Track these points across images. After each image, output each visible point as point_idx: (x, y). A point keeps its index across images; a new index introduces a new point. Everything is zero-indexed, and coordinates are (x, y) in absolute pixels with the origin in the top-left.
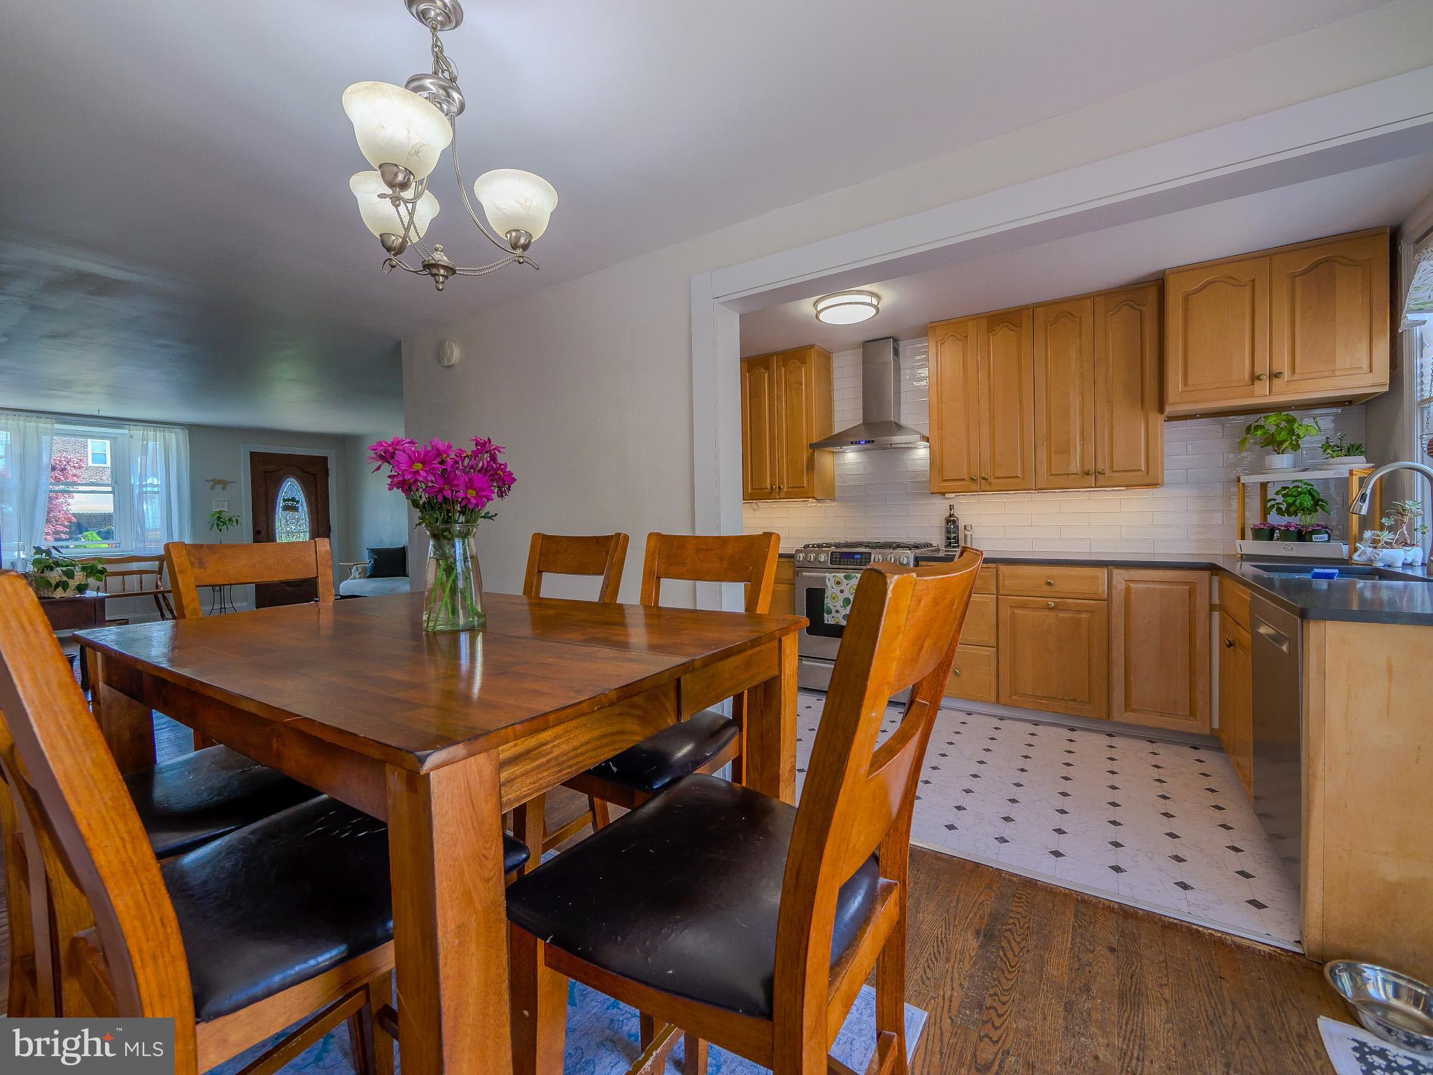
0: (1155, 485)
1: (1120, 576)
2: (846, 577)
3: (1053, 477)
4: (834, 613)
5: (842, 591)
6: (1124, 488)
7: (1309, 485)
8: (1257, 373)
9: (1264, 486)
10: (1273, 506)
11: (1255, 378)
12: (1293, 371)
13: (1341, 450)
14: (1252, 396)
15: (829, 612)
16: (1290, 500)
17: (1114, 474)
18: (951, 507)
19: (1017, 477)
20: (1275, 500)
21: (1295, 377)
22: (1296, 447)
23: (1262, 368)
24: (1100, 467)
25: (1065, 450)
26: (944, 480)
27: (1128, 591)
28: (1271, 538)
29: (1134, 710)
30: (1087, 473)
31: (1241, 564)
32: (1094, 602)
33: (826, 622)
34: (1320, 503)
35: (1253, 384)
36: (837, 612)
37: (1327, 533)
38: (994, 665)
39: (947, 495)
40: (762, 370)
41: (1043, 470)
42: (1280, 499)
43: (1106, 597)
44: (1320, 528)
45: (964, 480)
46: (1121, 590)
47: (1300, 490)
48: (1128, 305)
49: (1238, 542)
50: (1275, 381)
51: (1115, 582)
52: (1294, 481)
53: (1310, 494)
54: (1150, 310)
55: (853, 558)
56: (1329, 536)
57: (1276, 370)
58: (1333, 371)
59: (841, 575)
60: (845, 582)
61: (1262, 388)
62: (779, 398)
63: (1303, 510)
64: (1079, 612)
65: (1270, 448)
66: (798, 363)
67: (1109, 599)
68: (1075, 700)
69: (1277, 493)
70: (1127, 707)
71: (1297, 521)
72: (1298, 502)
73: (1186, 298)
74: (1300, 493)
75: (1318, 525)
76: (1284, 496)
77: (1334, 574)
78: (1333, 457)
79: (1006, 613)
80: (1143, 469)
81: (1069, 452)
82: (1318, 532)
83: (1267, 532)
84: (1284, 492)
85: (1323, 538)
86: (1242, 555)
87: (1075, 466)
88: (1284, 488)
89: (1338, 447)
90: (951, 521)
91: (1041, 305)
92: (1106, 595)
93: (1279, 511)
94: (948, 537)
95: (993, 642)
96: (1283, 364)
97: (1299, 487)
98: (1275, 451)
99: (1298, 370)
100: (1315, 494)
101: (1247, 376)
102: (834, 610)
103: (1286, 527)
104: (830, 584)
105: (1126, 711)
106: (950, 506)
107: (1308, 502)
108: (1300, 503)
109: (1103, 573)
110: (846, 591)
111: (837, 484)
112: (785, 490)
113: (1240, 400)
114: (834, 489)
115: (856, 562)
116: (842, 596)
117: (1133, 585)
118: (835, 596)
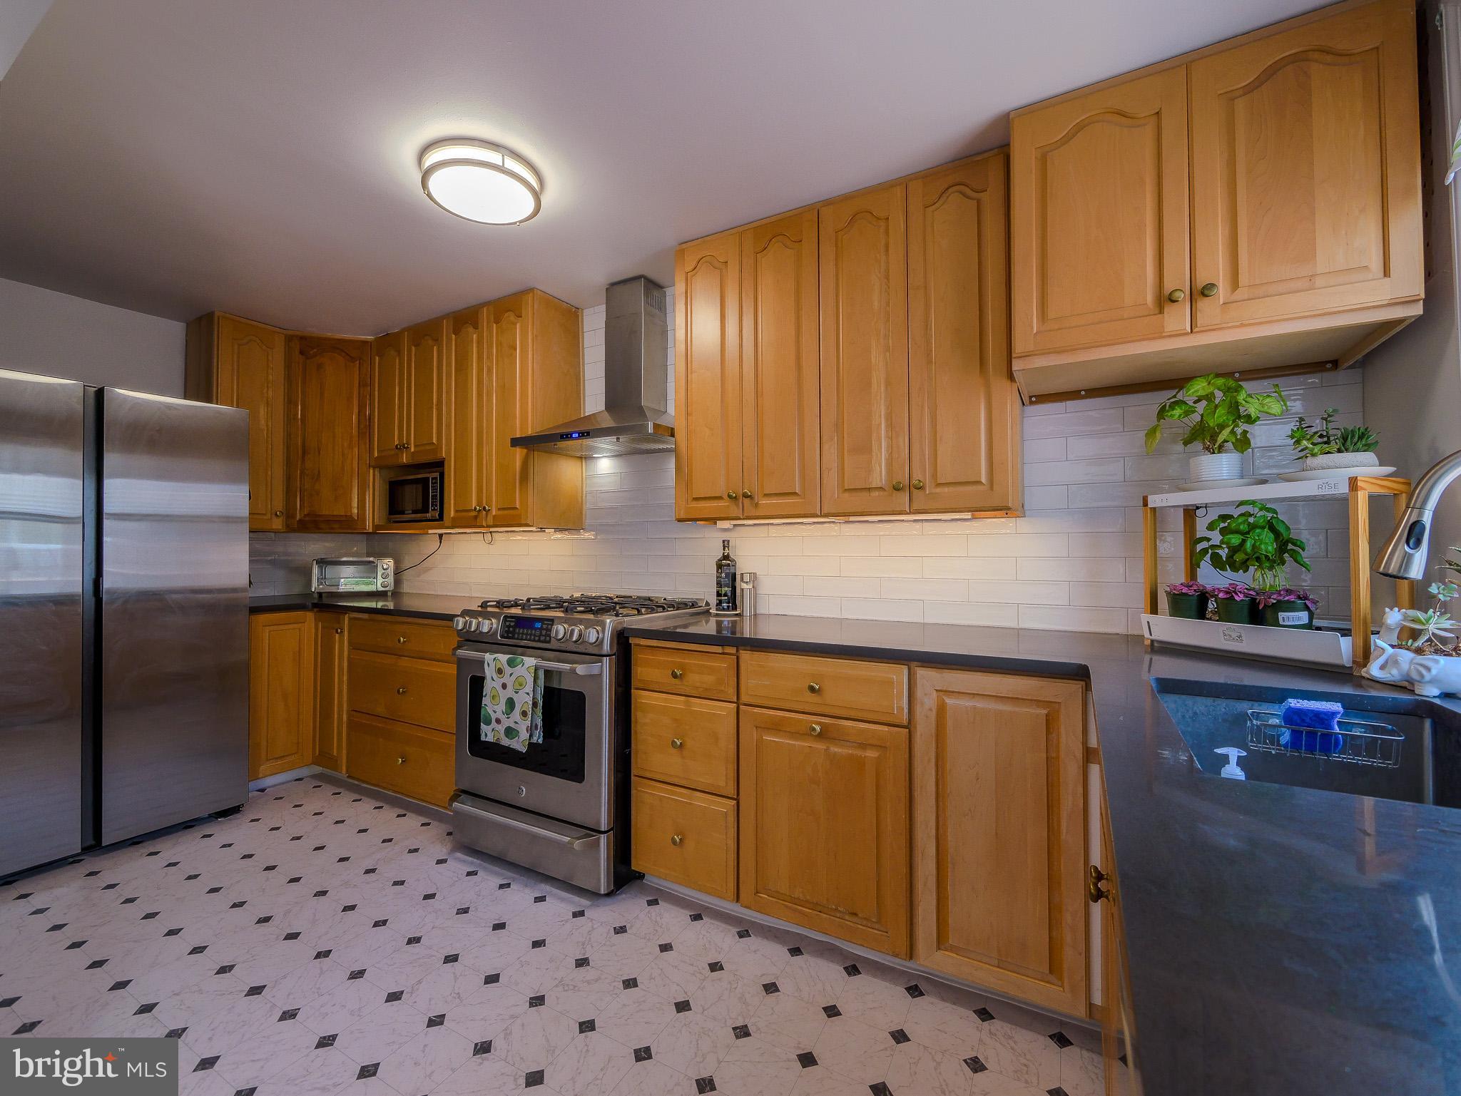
0: (1004, 510)
1: (928, 678)
2: (511, 663)
3: (846, 495)
4: (494, 723)
5: (504, 686)
6: (968, 515)
7: (1268, 510)
8: (1169, 286)
9: (1190, 513)
10: (1205, 551)
11: (1165, 300)
12: (1235, 284)
13: (1328, 443)
14: (1160, 335)
15: (488, 723)
16: (1235, 540)
17: (938, 490)
18: (726, 544)
19: (795, 494)
20: (1208, 540)
21: (1240, 294)
22: (1243, 443)
23: (1177, 279)
24: (917, 475)
25: (864, 448)
26: (696, 499)
27: (941, 710)
28: (1201, 614)
29: (953, 949)
30: (897, 488)
31: (1151, 659)
32: (886, 728)
33: (483, 738)
34: (1290, 546)
35: (1161, 311)
36: (498, 721)
37: (1307, 608)
38: (732, 832)
39: (721, 524)
40: (471, 329)
41: (832, 480)
42: (1216, 537)
43: (905, 722)
44: (1292, 598)
45: (720, 498)
46: (931, 710)
47: (1251, 520)
48: (961, 193)
49: (1146, 617)
50: (1203, 304)
51: (919, 693)
52: (1242, 503)
53: (1272, 528)
54: (991, 199)
55: (532, 628)
56: (1311, 618)
57: (1202, 281)
58: (1312, 277)
59: (503, 658)
60: (508, 670)
61: (1178, 318)
62: (490, 370)
63: (1258, 559)
64: (863, 746)
65: (1198, 446)
66: (512, 318)
67: (909, 726)
68: (856, 914)
69: (1211, 527)
70: (941, 941)
71: (1250, 580)
72: (1248, 545)
73: (1043, 161)
74: (1253, 527)
75: (1289, 592)
76: (1223, 532)
77: (1334, 714)
78: (1313, 455)
79: (749, 735)
80: (984, 480)
81: (870, 451)
82: (1290, 607)
83: (1194, 601)
84: (1222, 525)
85: (1299, 618)
86: (1152, 641)
87: (879, 476)
88: (1224, 518)
89: (1321, 436)
90: (726, 567)
91: (828, 203)
92: (905, 716)
93: (1217, 562)
95: (731, 791)
96: (1214, 268)
97: (1251, 515)
98: (1207, 449)
99: (1243, 279)
100: (1281, 529)
101: (1150, 298)
102: (494, 717)
103: (1227, 593)
104: (489, 672)
105: (939, 948)
106: (724, 541)
107: (1268, 545)
108: (1254, 546)
109: (899, 674)
110: (510, 687)
111: (587, 506)
112: (494, 513)
113: (1138, 344)
114: (581, 513)
115: (535, 635)
116: (504, 696)
117: (949, 701)
118: (496, 694)
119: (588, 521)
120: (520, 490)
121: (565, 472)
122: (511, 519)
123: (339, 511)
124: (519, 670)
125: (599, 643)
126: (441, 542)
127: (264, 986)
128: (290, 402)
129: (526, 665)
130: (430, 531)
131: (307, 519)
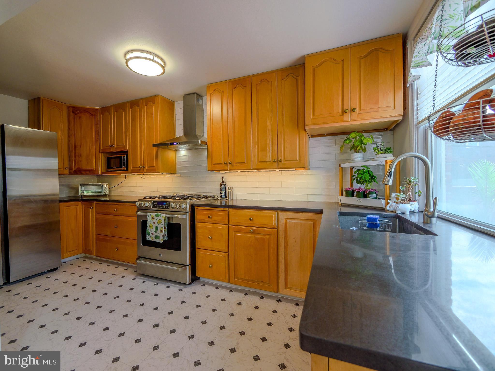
0: (303, 168)
1: (283, 215)
2: (156, 216)
3: (260, 163)
4: (151, 235)
5: (154, 223)
6: (294, 169)
7: (368, 168)
8: (345, 108)
9: (351, 169)
10: (354, 179)
11: (344, 112)
12: (360, 109)
13: (382, 151)
14: (342, 121)
15: (149, 234)
16: (360, 176)
17: (286, 162)
18: (223, 178)
19: (244, 163)
20: (355, 176)
21: (362, 112)
22: (364, 150)
23: (347, 107)
24: (280, 158)
25: (265, 149)
26: (214, 164)
27: (286, 224)
28: (353, 196)
29: (289, 288)
30: (274, 161)
31: (341, 208)
32: (271, 229)
33: (147, 239)
34: (373, 178)
35: (343, 115)
36: (152, 234)
37: (376, 193)
38: (227, 263)
39: (221, 172)
40: (137, 107)
41: (255, 159)
43: (276, 227)
44: (372, 191)
45: (222, 164)
46: (283, 223)
47: (364, 171)
48: (292, 76)
49: (340, 197)
50: (353, 113)
51: (280, 219)
52: (362, 166)
53: (369, 173)
54: (300, 78)
55: (163, 204)
56: (377, 195)
57: (352, 108)
58: (378, 108)
59: (154, 214)
60: (155, 218)
61: (347, 117)
62: (144, 121)
63: (366, 181)
64: (265, 235)
65: (353, 150)
66: (152, 104)
67: (277, 229)
68: (263, 282)
69: (355, 173)
70: (286, 286)
71: (363, 187)
72: (363, 177)
73: (314, 70)
74: (364, 173)
75: (372, 189)
76: (358, 174)
77: (377, 218)
78: (378, 154)
79: (232, 234)
80: (298, 160)
81: (266, 150)
82: (371, 193)
83: (351, 193)
84: (358, 172)
85: (374, 196)
86: (341, 203)
87: (269, 158)
88: (358, 170)
89: (381, 149)
90: (223, 183)
91: (254, 75)
92: (276, 226)
93: (358, 182)
94: (221, 193)
95: (227, 250)
96: (356, 105)
97: (364, 169)
98: (355, 151)
99: (362, 108)
100: (371, 173)
101: (340, 111)
102: (151, 233)
103: (358, 190)
104: (149, 219)
105: (285, 288)
106: (222, 177)
107: (368, 177)
108: (364, 178)
109: (274, 214)
110: (156, 223)
111: (178, 166)
112: (146, 168)
113: (337, 123)
114: (175, 168)
115: (164, 207)
116: (154, 226)
117: (288, 221)
118: (152, 225)
119: (178, 171)
120: (156, 161)
121: (170, 154)
122: (152, 170)
123: (89, 167)
124: (159, 218)
125: (185, 208)
126: (126, 178)
127: (82, 317)
128: (69, 129)
129: (162, 216)
130: (122, 174)
131: (77, 170)
